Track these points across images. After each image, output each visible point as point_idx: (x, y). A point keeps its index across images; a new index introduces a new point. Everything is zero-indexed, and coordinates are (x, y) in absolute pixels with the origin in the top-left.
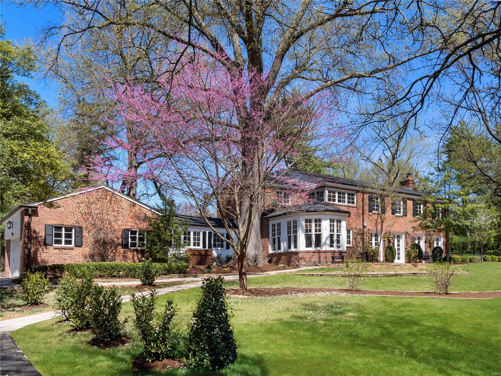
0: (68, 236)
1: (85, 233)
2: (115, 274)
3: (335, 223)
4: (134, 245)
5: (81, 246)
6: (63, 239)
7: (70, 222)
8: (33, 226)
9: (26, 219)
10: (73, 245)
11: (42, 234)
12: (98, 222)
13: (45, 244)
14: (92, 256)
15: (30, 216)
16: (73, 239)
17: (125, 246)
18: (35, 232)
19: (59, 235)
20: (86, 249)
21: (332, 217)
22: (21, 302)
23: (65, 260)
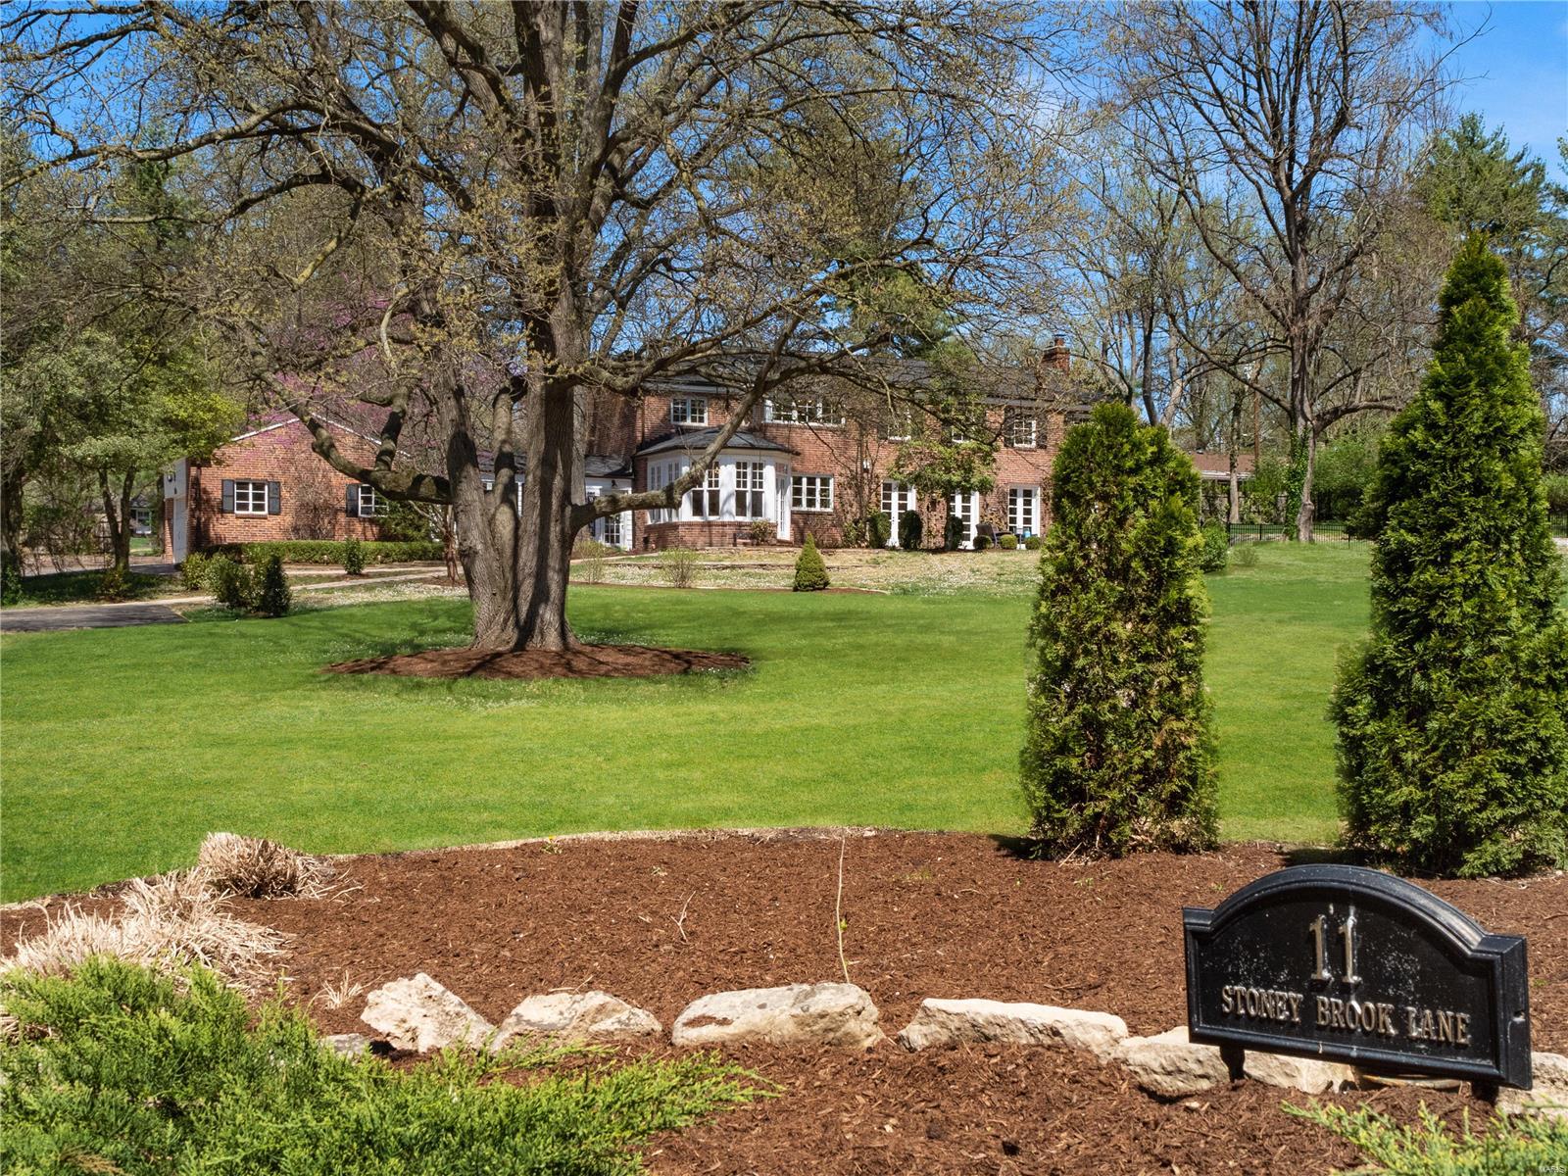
0: (258, 497)
1: (284, 492)
2: (317, 558)
3: (749, 470)
4: (366, 511)
5: (278, 514)
6: (251, 502)
7: (261, 474)
8: (204, 483)
9: (194, 471)
10: (266, 512)
11: (217, 495)
12: (304, 475)
13: (222, 511)
14: (296, 530)
15: (199, 467)
16: (266, 502)
17: (352, 512)
18: (205, 491)
19: (244, 496)
20: (287, 519)
21: (742, 459)
22: (180, 588)
23: (254, 535)
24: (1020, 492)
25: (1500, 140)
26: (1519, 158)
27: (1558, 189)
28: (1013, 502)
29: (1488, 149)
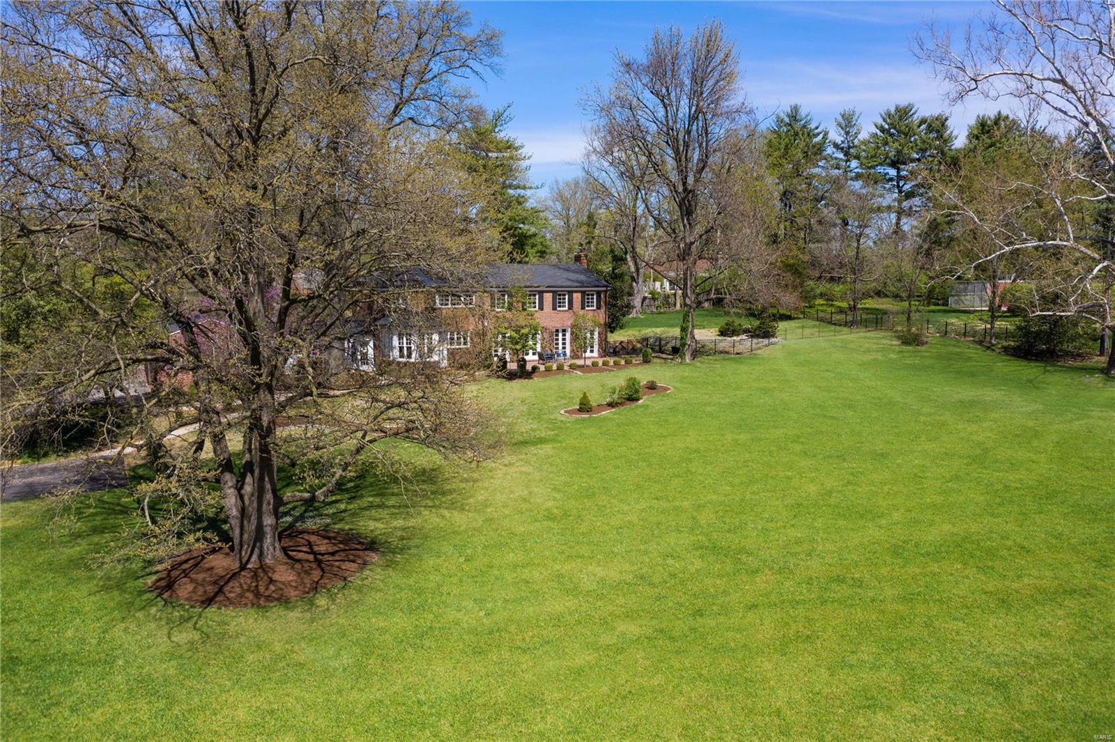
24: (560, 331)
25: (809, 118)
26: (817, 128)
27: (834, 143)
28: (557, 335)
29: (803, 122)
